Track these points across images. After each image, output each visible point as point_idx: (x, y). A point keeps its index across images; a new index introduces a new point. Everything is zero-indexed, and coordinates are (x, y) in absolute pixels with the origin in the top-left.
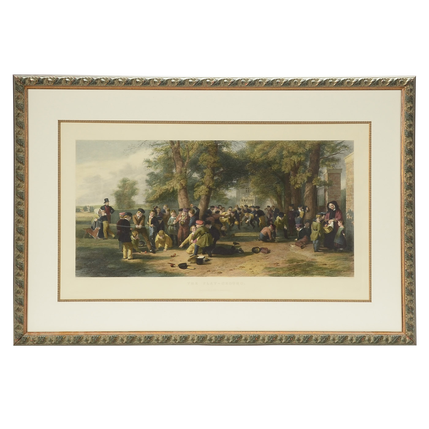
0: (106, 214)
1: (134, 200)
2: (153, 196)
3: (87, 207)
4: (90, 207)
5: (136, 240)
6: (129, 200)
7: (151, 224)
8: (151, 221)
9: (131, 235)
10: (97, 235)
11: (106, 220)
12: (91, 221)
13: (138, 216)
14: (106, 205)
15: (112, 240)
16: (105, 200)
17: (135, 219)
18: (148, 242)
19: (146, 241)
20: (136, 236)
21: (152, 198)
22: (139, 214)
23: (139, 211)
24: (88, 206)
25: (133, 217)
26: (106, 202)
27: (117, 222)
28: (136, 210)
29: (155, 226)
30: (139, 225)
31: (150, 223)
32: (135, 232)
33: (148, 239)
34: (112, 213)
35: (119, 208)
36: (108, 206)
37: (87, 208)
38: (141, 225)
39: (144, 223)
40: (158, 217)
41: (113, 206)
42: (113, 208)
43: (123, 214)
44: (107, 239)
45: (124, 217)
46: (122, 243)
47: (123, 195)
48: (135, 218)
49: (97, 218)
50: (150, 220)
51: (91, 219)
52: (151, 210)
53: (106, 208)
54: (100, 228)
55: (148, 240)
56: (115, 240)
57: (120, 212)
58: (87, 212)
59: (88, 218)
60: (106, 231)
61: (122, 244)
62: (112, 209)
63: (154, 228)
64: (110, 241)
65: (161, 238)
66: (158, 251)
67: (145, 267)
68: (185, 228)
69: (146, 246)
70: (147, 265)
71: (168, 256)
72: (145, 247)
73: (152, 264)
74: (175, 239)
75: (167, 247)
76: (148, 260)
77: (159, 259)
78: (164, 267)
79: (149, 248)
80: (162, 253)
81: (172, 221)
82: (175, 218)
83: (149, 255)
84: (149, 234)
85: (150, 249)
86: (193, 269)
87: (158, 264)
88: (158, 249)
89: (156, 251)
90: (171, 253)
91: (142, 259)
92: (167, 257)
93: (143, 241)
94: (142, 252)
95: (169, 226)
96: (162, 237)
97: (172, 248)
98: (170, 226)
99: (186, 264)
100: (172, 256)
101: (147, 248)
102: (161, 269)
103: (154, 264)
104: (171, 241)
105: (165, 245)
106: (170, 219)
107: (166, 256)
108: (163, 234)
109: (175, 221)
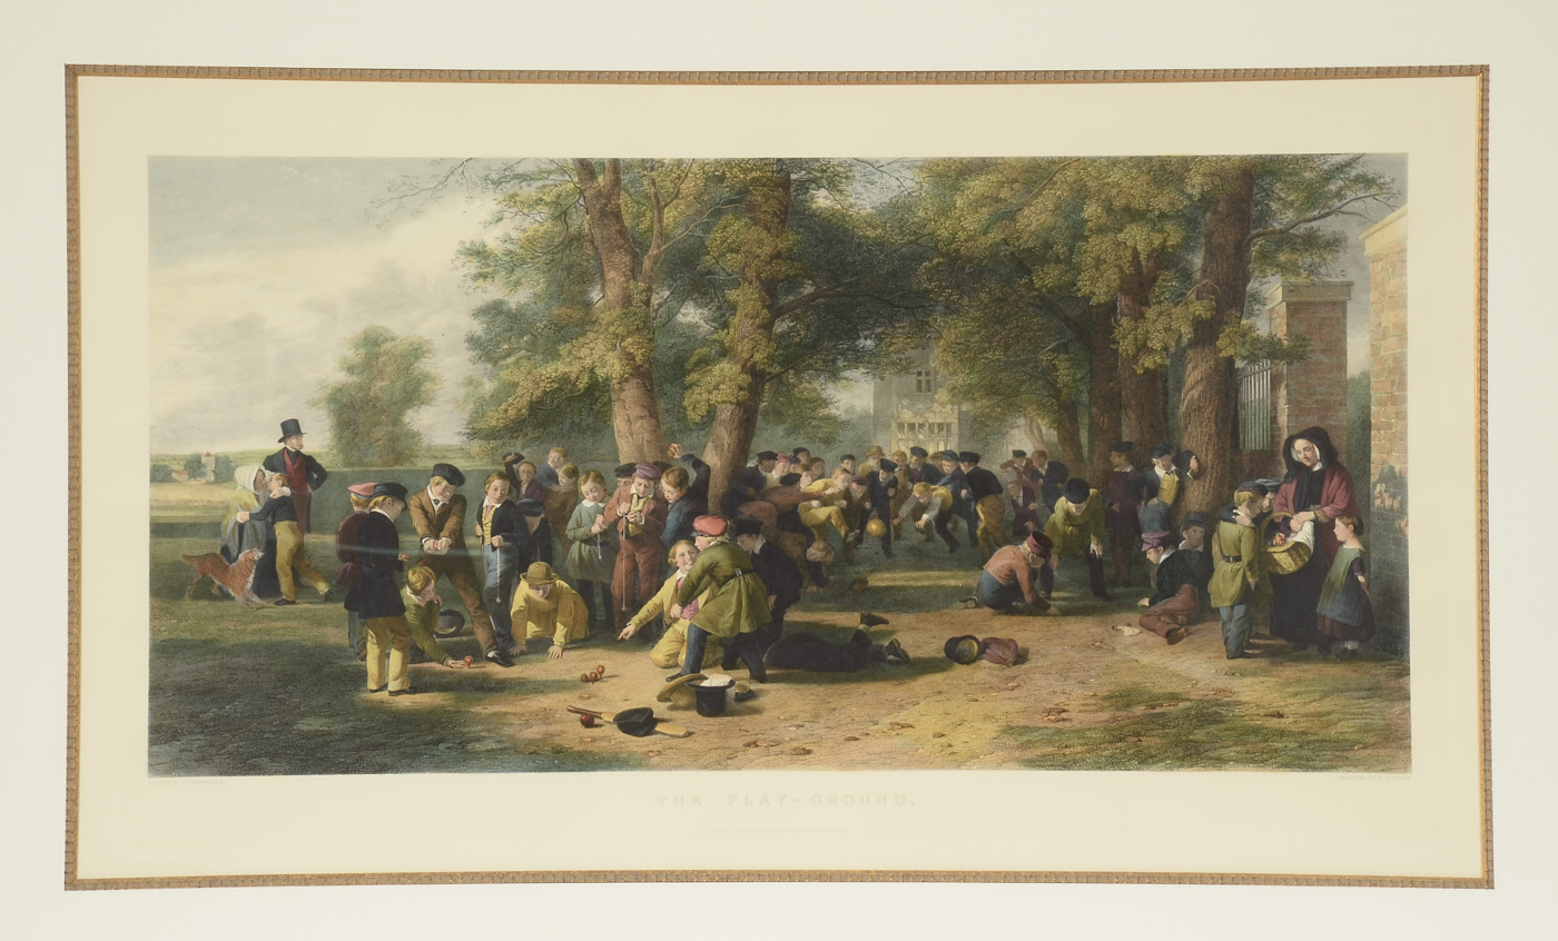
0: (287, 491)
1: (415, 430)
2: (503, 407)
3: (203, 460)
4: (217, 459)
5: (423, 605)
6: (394, 425)
7: (493, 535)
8: (493, 522)
9: (403, 585)
10: (249, 586)
11: (290, 519)
12: (218, 524)
13: (432, 498)
14: (289, 452)
15: (316, 607)
16: (284, 426)
17: (420, 511)
18: (480, 612)
19: (471, 610)
20: (423, 588)
21: (498, 420)
22: (439, 488)
23: (437, 478)
24: (208, 455)
25: (413, 502)
26: (290, 436)
27: (342, 524)
28: (425, 471)
29: (508, 544)
30: (437, 537)
31: (488, 529)
32: (418, 569)
33: (481, 599)
34: (317, 484)
35: (348, 463)
36: (298, 453)
37: (204, 466)
38: (450, 536)
39: (461, 529)
40: (524, 504)
41: (320, 455)
42: (319, 461)
43: (364, 490)
44: (293, 603)
45: (371, 504)
46: (362, 620)
47: (367, 404)
48: (422, 508)
49: (245, 507)
50: (488, 518)
51: (220, 512)
52: (494, 471)
53: (289, 462)
54: (260, 554)
55: (477, 603)
56: (328, 606)
57: (353, 483)
58: (203, 481)
59: (208, 507)
60: (288, 569)
61: (363, 625)
62: (319, 468)
63: (505, 550)
64: (308, 610)
65: (537, 596)
66: (522, 653)
67: (467, 730)
68: (644, 550)
69: (472, 633)
70: (476, 719)
71: (568, 678)
72: (464, 638)
73: (495, 714)
74: (598, 600)
75: (565, 636)
76: (478, 694)
77: (528, 692)
78: (553, 728)
79: (482, 643)
80: (543, 665)
81: (585, 520)
82: (601, 505)
83: (483, 673)
84: (484, 578)
85: (490, 648)
86: (682, 733)
87: (523, 715)
88: (524, 648)
89: (513, 656)
90: (583, 665)
91: (452, 690)
92: (565, 681)
93: (459, 609)
94: (450, 662)
95: (572, 542)
96: (541, 591)
97: (583, 640)
98: (577, 543)
99: (652, 712)
100: (586, 679)
101: (477, 642)
102: (539, 737)
103: (507, 713)
104: (583, 611)
105: (555, 628)
106: (576, 512)
107: (562, 678)
108: (548, 577)
109: (600, 518)
